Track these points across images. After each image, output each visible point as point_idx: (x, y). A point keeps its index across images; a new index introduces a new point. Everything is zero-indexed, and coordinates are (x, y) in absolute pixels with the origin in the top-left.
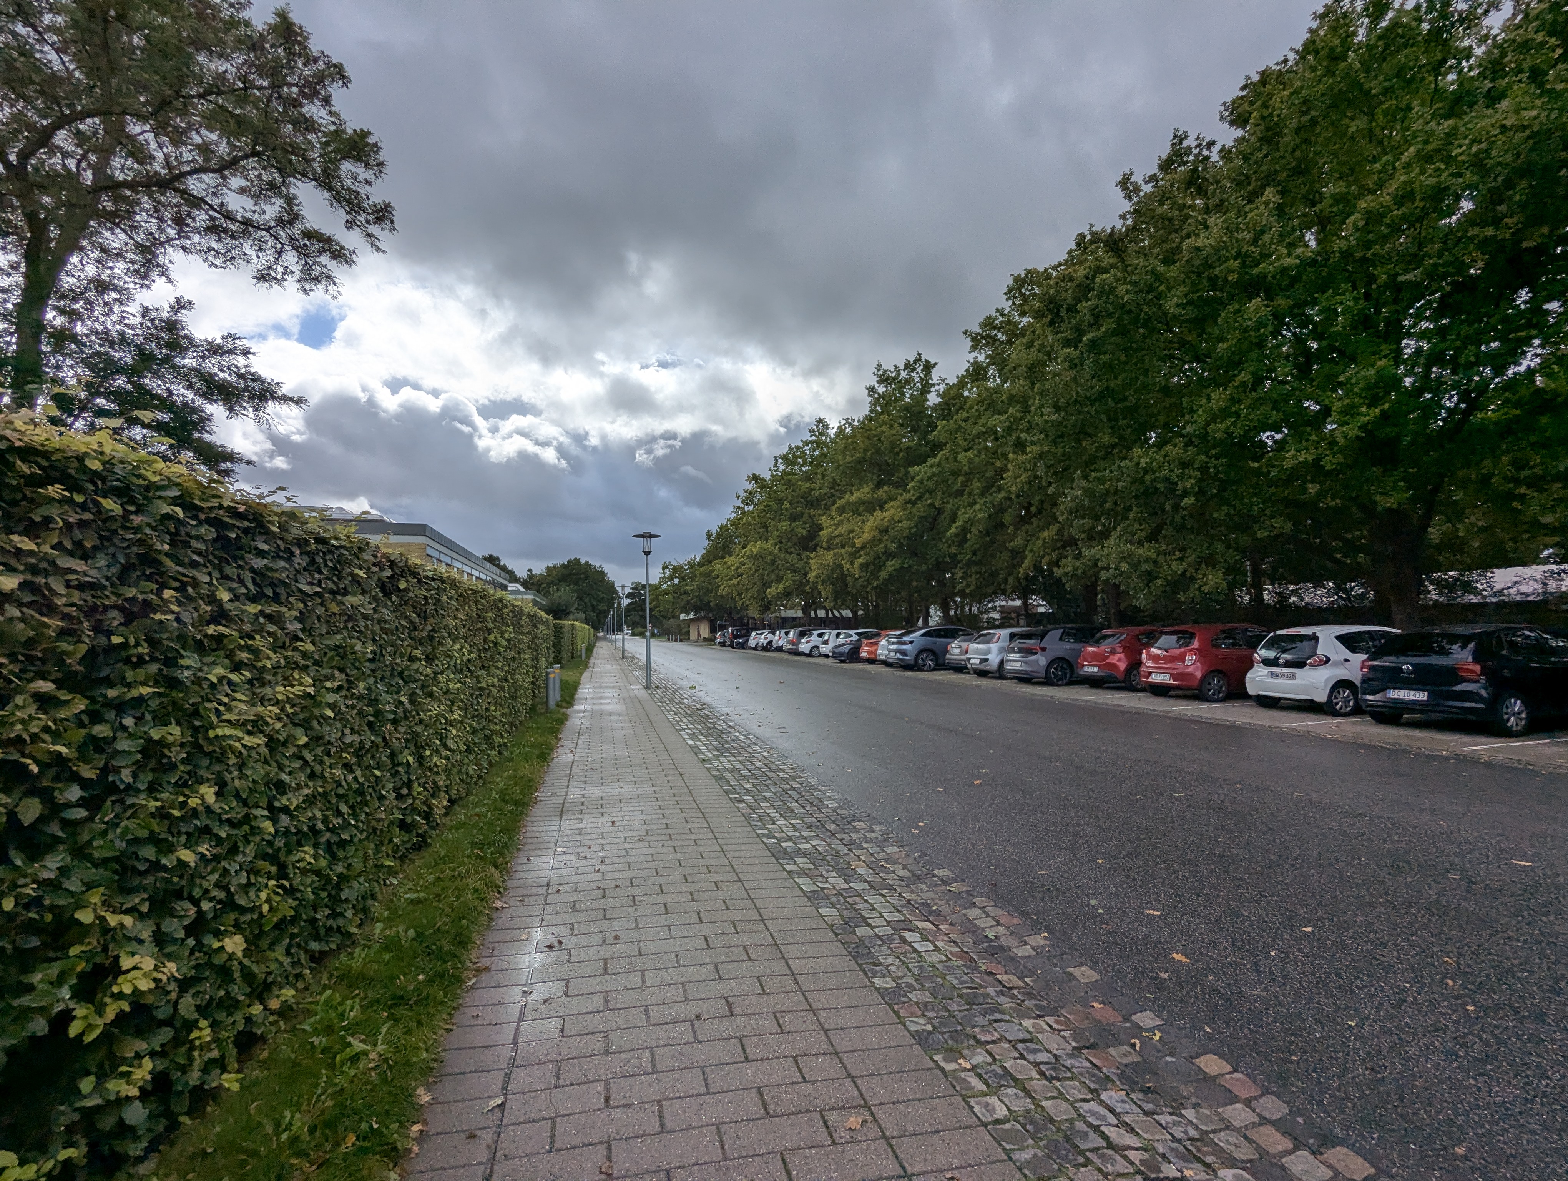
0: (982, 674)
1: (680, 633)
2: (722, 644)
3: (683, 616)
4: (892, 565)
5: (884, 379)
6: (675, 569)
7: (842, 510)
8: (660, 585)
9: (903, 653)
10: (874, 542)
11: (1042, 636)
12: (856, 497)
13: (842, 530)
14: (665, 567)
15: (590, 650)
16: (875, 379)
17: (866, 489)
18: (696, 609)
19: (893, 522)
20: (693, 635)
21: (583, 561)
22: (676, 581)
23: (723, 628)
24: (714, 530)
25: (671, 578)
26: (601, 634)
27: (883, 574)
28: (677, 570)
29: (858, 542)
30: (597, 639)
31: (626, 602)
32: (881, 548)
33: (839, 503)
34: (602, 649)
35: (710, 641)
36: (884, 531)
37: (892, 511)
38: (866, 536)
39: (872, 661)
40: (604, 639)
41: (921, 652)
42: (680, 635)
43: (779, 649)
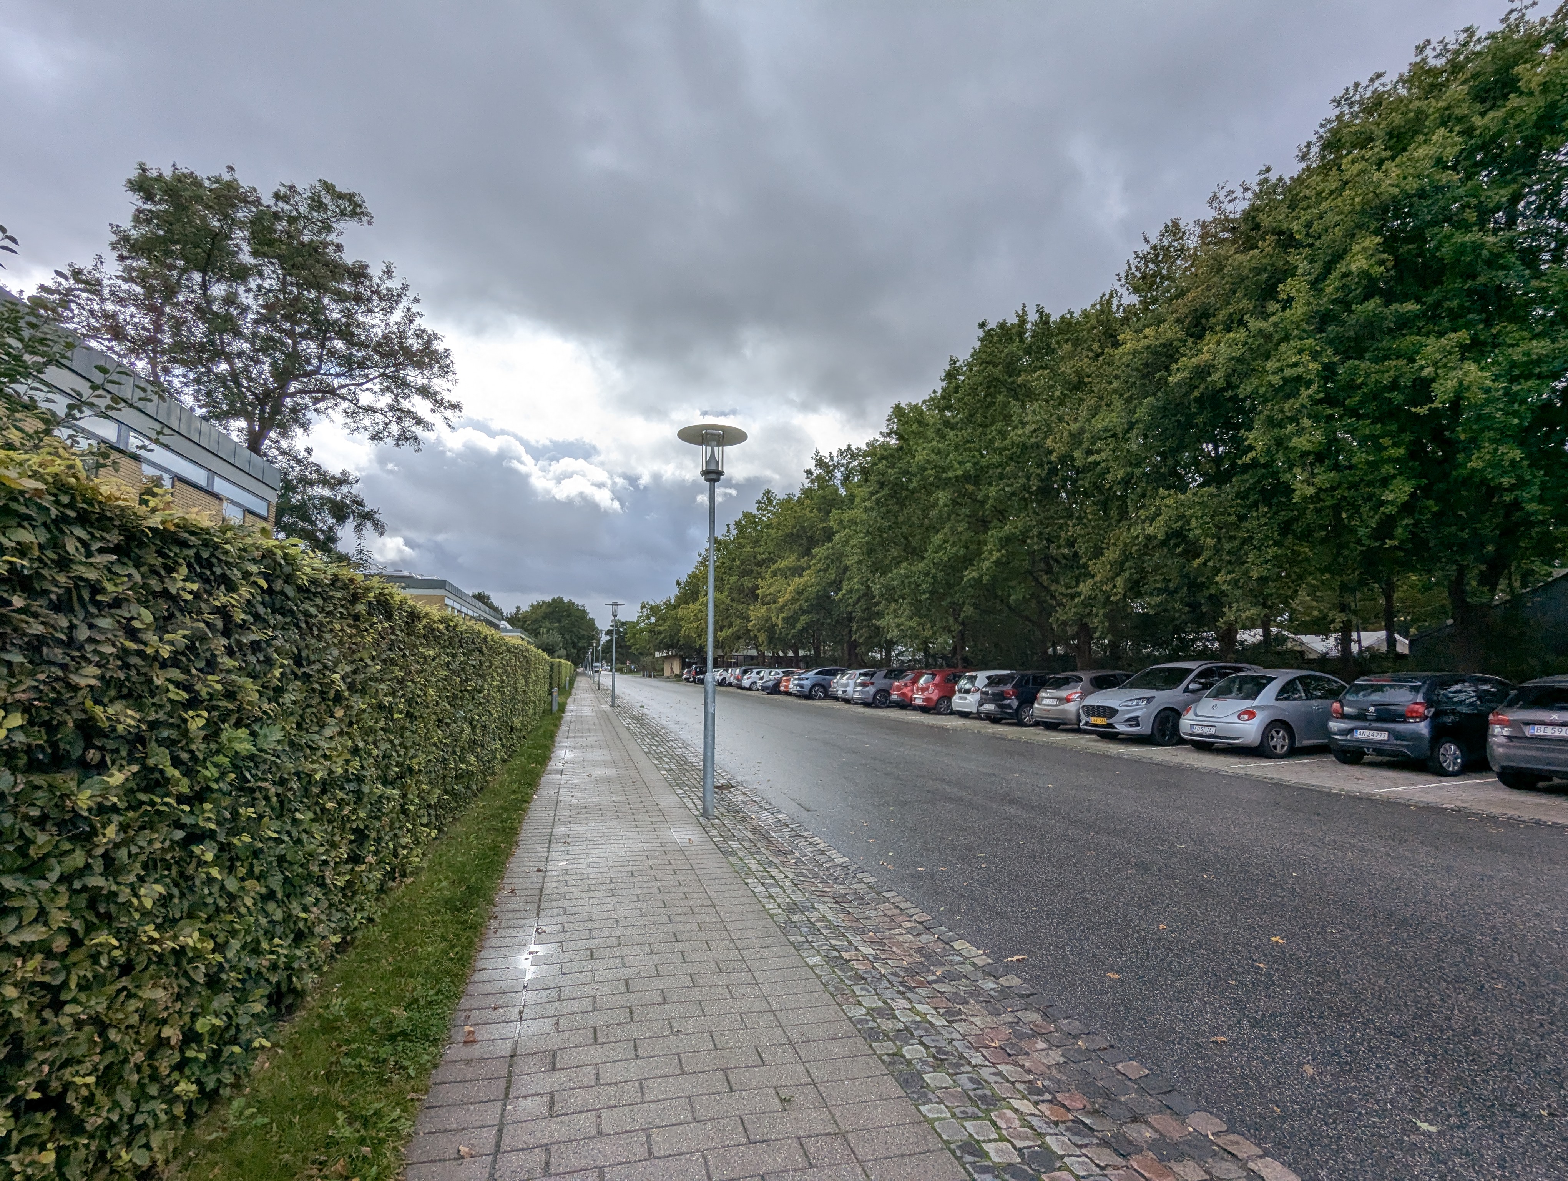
0: (847, 701)
1: (655, 670)
2: (687, 680)
3: (657, 654)
4: (804, 619)
5: (820, 463)
6: (652, 608)
7: (774, 574)
8: (638, 623)
9: (802, 686)
10: (794, 600)
11: (872, 675)
12: (782, 564)
13: (772, 590)
14: (643, 607)
15: (572, 683)
16: (813, 462)
17: (792, 558)
18: (668, 647)
19: (806, 586)
20: (667, 673)
21: (566, 600)
22: (653, 620)
23: (690, 665)
24: (684, 579)
25: (648, 618)
26: (580, 670)
27: (799, 626)
28: (654, 610)
29: (781, 601)
30: (577, 674)
31: (604, 639)
32: (796, 606)
33: (773, 567)
34: (582, 683)
35: (678, 677)
36: (800, 593)
37: (808, 578)
38: (788, 596)
39: (788, 693)
40: (584, 674)
41: (813, 686)
42: (654, 671)
43: (730, 685)
